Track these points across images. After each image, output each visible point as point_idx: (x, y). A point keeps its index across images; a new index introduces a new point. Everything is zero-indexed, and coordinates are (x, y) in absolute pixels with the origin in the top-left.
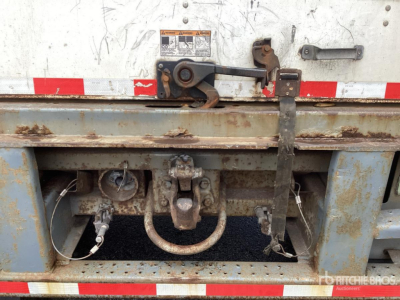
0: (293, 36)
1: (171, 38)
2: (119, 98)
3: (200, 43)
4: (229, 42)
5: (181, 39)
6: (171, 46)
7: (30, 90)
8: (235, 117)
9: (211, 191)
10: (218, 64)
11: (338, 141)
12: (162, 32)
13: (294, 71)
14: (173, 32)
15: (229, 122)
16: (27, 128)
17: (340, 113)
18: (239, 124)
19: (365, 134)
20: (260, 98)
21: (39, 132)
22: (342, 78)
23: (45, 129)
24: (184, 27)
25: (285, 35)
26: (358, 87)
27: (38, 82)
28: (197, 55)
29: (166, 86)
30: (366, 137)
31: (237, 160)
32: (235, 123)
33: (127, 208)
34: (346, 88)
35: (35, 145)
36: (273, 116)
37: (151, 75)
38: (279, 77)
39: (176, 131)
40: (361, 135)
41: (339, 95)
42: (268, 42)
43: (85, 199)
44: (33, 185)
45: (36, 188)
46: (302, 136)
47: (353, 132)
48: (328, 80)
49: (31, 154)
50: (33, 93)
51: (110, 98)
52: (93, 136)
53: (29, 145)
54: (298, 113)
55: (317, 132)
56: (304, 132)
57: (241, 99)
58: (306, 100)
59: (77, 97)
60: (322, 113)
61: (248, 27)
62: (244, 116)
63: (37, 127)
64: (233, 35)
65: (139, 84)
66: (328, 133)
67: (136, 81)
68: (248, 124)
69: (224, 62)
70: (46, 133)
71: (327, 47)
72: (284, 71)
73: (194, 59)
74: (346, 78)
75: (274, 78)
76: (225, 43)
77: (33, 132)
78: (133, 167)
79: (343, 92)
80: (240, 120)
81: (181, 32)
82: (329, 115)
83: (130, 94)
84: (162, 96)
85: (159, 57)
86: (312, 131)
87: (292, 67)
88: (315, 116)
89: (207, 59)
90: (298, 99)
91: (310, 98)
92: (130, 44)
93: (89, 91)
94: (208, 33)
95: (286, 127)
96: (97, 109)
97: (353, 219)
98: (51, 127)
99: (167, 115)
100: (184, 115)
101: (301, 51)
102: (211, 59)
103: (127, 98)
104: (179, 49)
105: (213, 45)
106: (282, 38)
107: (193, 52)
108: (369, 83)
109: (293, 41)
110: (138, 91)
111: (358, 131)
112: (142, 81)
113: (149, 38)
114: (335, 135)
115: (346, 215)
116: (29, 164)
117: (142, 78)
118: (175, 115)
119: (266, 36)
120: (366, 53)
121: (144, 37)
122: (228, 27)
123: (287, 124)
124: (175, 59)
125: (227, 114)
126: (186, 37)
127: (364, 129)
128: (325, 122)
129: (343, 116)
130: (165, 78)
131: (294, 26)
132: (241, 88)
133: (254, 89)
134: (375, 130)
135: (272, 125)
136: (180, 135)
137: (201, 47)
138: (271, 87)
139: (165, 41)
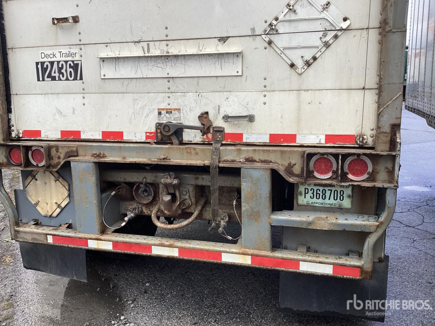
0: (219, 110)
1: (162, 112)
2: (138, 141)
3: (176, 114)
4: (189, 113)
5: (167, 112)
6: (162, 116)
7: (100, 137)
8: (190, 150)
9: (189, 197)
10: (184, 124)
11: (243, 163)
12: (159, 109)
13: (221, 128)
14: (163, 109)
15: (188, 152)
16: (96, 154)
17: (243, 148)
18: (192, 153)
19: (258, 160)
20: (205, 141)
21: (101, 156)
22: (245, 131)
23: (104, 154)
24: (169, 107)
25: (215, 110)
26: (254, 136)
27: (104, 133)
28: (174, 120)
29: (159, 135)
30: (258, 162)
31: (203, 179)
32: (190, 153)
33: (149, 211)
34: (248, 137)
35: (98, 161)
36: (209, 149)
37: (153, 130)
38: (214, 131)
39: (162, 157)
40: (255, 161)
41: (244, 140)
42: (207, 113)
43: (128, 203)
44: (95, 182)
45: (97, 184)
46: (224, 161)
47: (251, 159)
48: (238, 132)
49: (96, 167)
50: (101, 138)
51: (134, 141)
52: (124, 158)
53: (95, 161)
54: (221, 148)
55: (232, 158)
56: (225, 158)
57: (196, 142)
58: (228, 143)
59: (120, 140)
60: (233, 148)
61: (198, 106)
62: (194, 149)
63: (100, 154)
64: (190, 110)
65: (148, 134)
66: (238, 159)
67: (146, 133)
68: (197, 154)
69: (186, 123)
70: (104, 156)
71: (236, 115)
72: (216, 127)
73: (173, 122)
74: (248, 132)
75: (211, 131)
76: (187, 114)
77: (99, 156)
78: (149, 181)
79: (247, 139)
80: (193, 152)
81: (167, 109)
82: (237, 149)
83: (143, 139)
84: (158, 140)
85: (157, 121)
86: (229, 158)
87: (220, 126)
88: (230, 149)
89: (179, 122)
90: (224, 142)
91: (230, 141)
92: (144, 116)
93: (125, 138)
94: (179, 109)
95: (214, 155)
96: (127, 145)
97: (255, 210)
98: (106, 154)
99: (158, 148)
100: (166, 148)
101: (223, 118)
102: (181, 122)
103: (142, 141)
104: (166, 117)
105: (182, 115)
106: (214, 111)
107: (173, 118)
108: (260, 134)
109: (219, 113)
110: (147, 137)
111: (254, 159)
112: (149, 133)
113: (153, 112)
114: (241, 160)
115: (251, 207)
116: (94, 171)
117: (149, 131)
118: (162, 148)
119: (206, 111)
120: (256, 118)
121: (151, 111)
122: (188, 106)
123: (215, 154)
124: (164, 122)
125: (186, 148)
126: (169, 112)
127: (256, 157)
128: (236, 153)
129: (244, 150)
130: (159, 131)
131: (219, 106)
132: (195, 136)
133: (202, 137)
134: (262, 158)
135: (209, 154)
136: (164, 159)
137: (176, 116)
138: (210, 136)
139: (160, 113)
